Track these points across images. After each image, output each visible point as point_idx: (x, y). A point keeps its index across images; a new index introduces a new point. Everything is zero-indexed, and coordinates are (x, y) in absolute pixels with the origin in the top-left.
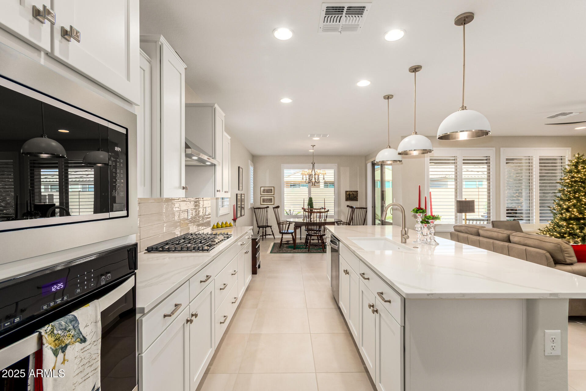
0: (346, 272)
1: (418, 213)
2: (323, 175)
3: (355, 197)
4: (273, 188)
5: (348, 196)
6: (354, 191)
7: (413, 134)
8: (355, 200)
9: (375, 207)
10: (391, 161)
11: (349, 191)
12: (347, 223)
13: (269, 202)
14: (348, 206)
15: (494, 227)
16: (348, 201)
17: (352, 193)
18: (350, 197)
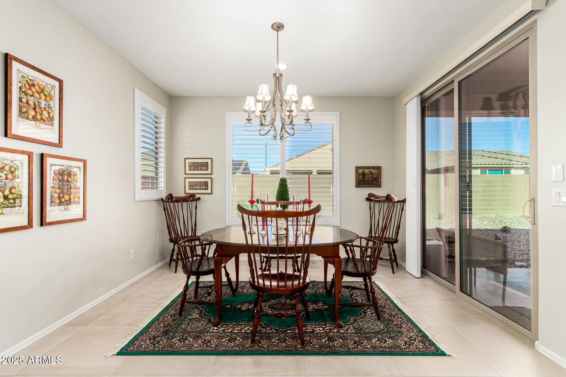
3: (376, 178)
4: (209, 161)
5: (361, 178)
6: (373, 168)
8: (375, 184)
11: (364, 168)
13: (203, 189)
14: (362, 197)
16: (363, 187)
17: (369, 170)
18: (365, 179)
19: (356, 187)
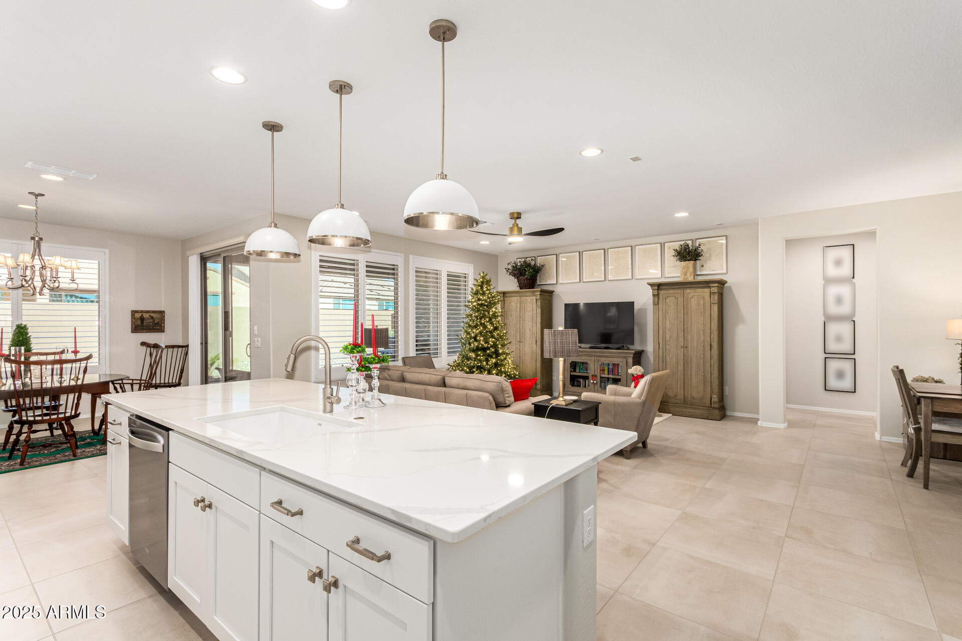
0: (204, 504)
1: (354, 353)
2: (70, 270)
3: (158, 323)
5: (139, 323)
6: (154, 312)
7: (337, 207)
8: (157, 329)
9: (206, 343)
10: (277, 252)
11: (142, 312)
12: (141, 380)
14: (143, 344)
15: (405, 365)
16: (141, 332)
17: (148, 314)
18: (145, 324)
19: (132, 332)
